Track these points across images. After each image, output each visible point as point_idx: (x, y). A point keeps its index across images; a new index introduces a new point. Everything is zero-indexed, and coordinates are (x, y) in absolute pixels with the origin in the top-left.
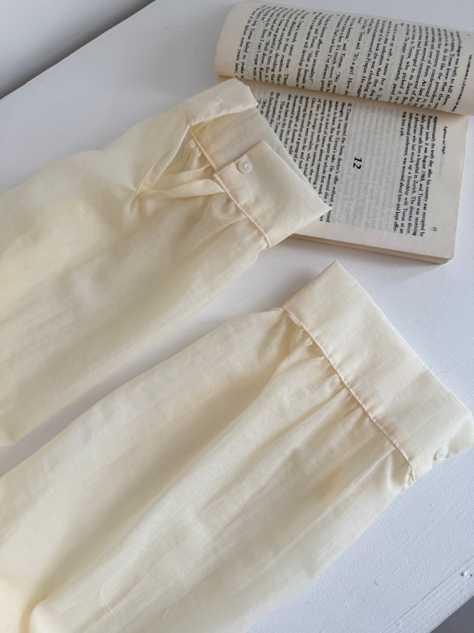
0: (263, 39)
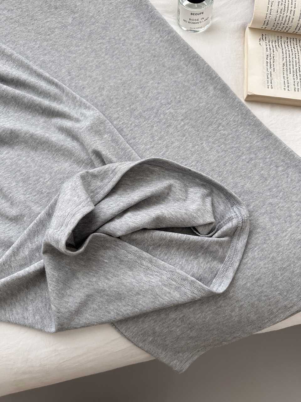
0: (279, 7)
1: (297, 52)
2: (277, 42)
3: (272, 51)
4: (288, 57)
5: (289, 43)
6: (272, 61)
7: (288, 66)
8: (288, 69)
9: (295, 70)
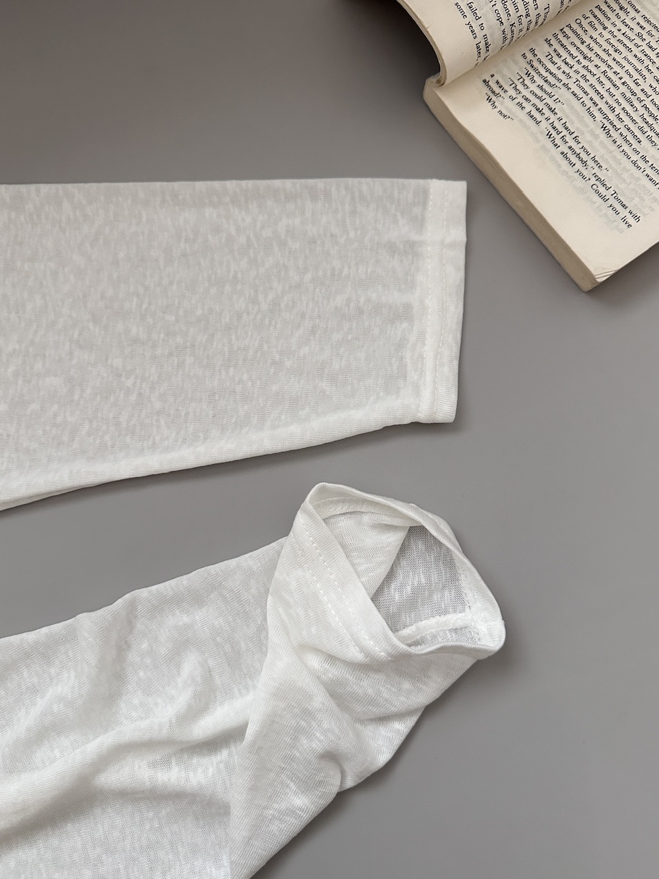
1: (604, 67)
2: (533, 73)
3: (546, 111)
4: (597, 98)
5: (564, 55)
6: (572, 143)
7: (616, 122)
8: (625, 133)
9: (642, 124)
